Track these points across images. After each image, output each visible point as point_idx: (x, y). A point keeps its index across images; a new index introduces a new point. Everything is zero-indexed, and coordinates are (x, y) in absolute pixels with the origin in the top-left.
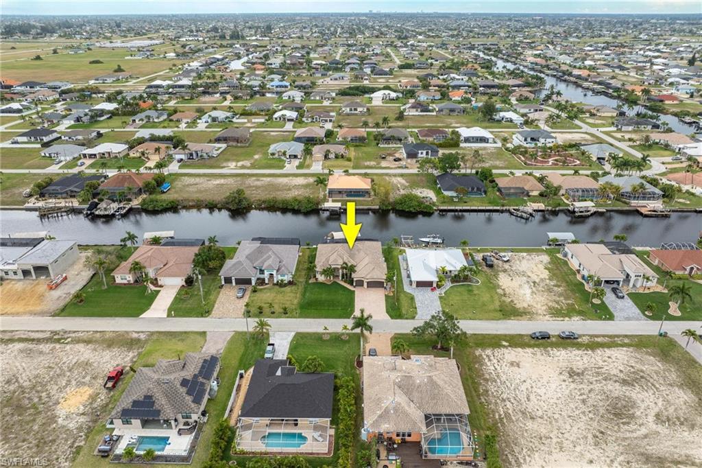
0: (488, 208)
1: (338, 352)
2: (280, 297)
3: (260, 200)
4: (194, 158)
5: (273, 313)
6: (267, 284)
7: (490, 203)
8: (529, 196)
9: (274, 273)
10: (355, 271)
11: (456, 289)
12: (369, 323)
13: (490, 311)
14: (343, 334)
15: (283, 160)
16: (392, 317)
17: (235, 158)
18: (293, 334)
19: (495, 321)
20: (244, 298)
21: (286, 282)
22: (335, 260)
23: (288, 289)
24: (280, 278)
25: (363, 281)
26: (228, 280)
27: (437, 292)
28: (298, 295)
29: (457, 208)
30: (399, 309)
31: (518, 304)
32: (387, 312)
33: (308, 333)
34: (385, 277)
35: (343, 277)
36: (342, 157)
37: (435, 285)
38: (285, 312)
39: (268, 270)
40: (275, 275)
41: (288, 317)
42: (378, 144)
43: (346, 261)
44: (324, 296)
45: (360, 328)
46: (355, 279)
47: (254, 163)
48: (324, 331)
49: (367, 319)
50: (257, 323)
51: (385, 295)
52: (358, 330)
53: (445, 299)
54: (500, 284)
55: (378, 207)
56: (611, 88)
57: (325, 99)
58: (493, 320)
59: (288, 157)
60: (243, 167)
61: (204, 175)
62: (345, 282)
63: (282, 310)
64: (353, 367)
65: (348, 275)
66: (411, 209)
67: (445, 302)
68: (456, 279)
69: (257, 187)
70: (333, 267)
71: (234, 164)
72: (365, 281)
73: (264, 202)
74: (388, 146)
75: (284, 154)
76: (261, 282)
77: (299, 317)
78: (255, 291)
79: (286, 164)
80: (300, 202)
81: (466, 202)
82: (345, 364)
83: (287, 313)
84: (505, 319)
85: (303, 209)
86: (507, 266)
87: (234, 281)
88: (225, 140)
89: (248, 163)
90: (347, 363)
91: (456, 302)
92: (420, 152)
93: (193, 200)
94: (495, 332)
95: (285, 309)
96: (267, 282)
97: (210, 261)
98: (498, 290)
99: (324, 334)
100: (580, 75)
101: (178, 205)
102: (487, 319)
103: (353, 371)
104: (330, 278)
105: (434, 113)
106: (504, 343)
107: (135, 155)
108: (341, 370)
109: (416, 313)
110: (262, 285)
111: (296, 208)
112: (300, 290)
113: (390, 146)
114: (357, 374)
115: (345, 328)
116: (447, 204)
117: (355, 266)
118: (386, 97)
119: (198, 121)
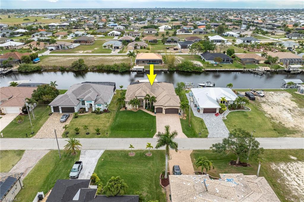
0: (235, 69)
1: (143, 169)
2: (95, 121)
3: (93, 66)
4: (60, 49)
5: (88, 134)
6: (87, 112)
7: (236, 67)
8: (259, 63)
9: (93, 103)
10: (155, 101)
11: (234, 114)
12: (174, 140)
13: (266, 130)
14: (147, 151)
15: (111, 50)
16: (188, 136)
17: (83, 49)
18: (102, 151)
19: (275, 138)
20: (67, 122)
21: (102, 110)
22: (140, 93)
23: (103, 115)
24: (97, 107)
25: (162, 109)
26: (56, 109)
27: (221, 116)
28: (110, 120)
29: (216, 69)
30: (193, 129)
31: (286, 125)
32: (184, 132)
33: (116, 151)
34: (179, 105)
35: (146, 107)
36: (145, 48)
37: (218, 111)
38: (98, 133)
39: (88, 101)
40: (93, 105)
41: (100, 137)
42: (164, 44)
43: (149, 94)
44: (131, 120)
45: (166, 146)
46: (156, 107)
47: (94, 51)
48: (130, 149)
49: (172, 136)
50: (69, 142)
51: (180, 119)
52: (163, 148)
53: (228, 122)
54: (265, 111)
55: (167, 69)
56: (275, 26)
57: (135, 29)
58: (273, 137)
59: (113, 48)
60: (87, 53)
61: (63, 56)
62: (148, 110)
63: (95, 132)
64: (158, 186)
65: (151, 104)
66: (188, 70)
67: (229, 124)
68: (232, 107)
69: (93, 61)
70: (138, 98)
71: (82, 51)
72: (164, 108)
73: (96, 67)
74: (170, 44)
75: (112, 46)
76: (83, 110)
77: (109, 137)
78: (76, 117)
79: (112, 51)
80: (118, 66)
81: (221, 66)
82: (149, 182)
83: (99, 134)
84: (282, 136)
85: (120, 71)
86: (264, 99)
87: (60, 110)
88: (80, 42)
89: (91, 51)
90: (151, 181)
91: (237, 123)
92: (188, 45)
93: (52, 67)
94: (279, 148)
95: (98, 130)
96: (87, 110)
97: (44, 95)
98: (266, 115)
99: (130, 151)
100: (258, 22)
101: (41, 69)
102: (268, 137)
103: (158, 190)
104: (136, 106)
105: (192, 33)
106: (293, 158)
107: (26, 48)
108: (146, 189)
109: (208, 132)
110: (83, 113)
111: (116, 70)
112: (112, 116)
113: (171, 44)
114: (163, 194)
115: (149, 146)
116: (210, 68)
117: (156, 98)
118: (166, 28)
119: (68, 36)
